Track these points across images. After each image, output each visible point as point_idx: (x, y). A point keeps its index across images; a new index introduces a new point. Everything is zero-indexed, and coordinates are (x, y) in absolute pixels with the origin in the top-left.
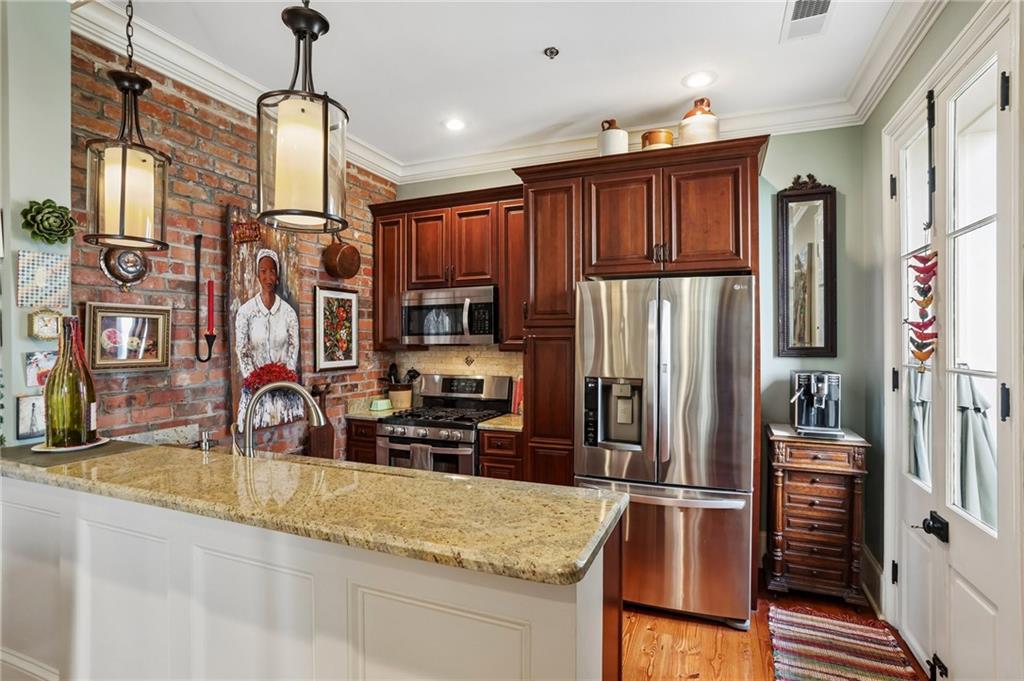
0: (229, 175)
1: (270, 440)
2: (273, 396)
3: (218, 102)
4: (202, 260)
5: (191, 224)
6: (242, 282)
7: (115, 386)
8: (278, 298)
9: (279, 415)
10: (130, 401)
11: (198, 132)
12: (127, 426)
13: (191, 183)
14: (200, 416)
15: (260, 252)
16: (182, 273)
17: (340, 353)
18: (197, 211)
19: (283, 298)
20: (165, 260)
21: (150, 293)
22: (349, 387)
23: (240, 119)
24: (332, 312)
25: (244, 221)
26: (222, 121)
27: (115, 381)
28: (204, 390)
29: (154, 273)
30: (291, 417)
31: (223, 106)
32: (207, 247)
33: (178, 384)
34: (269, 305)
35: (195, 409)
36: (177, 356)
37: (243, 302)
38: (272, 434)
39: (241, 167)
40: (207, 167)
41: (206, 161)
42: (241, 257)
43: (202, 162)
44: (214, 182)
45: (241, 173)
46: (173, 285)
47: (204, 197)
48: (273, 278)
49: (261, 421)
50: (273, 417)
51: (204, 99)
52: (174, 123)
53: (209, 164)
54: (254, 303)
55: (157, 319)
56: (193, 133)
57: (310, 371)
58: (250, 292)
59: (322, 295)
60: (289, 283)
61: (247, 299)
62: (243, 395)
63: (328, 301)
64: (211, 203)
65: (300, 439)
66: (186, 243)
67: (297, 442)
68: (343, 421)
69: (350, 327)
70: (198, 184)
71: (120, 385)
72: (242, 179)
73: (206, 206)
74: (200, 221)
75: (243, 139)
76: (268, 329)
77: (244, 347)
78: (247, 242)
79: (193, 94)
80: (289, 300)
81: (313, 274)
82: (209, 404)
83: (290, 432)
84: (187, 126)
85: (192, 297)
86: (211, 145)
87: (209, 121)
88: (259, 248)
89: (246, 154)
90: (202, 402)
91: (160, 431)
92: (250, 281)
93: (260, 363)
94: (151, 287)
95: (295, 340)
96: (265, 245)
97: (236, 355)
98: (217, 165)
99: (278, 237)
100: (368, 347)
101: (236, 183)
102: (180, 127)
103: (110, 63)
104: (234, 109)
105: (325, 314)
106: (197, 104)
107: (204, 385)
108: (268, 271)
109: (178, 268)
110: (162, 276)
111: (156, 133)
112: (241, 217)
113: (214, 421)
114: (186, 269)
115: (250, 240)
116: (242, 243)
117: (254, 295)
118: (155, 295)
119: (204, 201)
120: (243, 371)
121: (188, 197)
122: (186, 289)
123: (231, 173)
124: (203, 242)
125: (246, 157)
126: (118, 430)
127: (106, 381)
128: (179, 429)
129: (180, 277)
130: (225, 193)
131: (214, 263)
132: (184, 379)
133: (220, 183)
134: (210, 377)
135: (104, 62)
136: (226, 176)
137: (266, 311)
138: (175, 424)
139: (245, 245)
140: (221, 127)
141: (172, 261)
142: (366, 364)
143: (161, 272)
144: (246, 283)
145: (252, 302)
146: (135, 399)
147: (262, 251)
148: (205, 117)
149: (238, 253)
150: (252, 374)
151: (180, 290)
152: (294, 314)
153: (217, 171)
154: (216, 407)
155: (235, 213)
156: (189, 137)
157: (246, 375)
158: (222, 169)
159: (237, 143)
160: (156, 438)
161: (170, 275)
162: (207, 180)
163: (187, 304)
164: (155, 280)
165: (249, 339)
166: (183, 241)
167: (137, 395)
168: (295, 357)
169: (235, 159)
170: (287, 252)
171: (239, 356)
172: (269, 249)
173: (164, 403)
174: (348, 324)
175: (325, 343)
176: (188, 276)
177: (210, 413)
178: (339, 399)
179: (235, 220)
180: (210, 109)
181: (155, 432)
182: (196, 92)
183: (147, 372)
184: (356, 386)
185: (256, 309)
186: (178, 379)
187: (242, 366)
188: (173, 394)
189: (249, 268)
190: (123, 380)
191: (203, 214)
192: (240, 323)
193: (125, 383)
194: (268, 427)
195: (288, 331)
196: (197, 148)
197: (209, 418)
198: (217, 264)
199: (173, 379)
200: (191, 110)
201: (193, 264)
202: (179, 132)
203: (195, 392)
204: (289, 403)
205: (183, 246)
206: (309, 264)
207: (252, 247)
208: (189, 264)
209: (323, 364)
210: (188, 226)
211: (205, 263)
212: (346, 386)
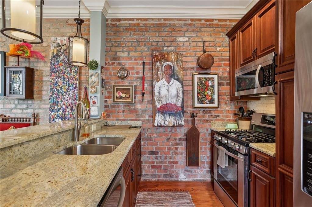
0: (155, 41)
1: (171, 131)
2: (170, 115)
3: (150, 19)
4: (145, 70)
5: (142, 59)
6: (157, 75)
7: (120, 107)
8: (172, 79)
9: (172, 123)
10: (123, 111)
11: (144, 31)
12: (123, 118)
13: (142, 47)
14: (144, 119)
15: (165, 64)
16: (139, 74)
17: (207, 101)
18: (143, 55)
19: (175, 79)
20: (134, 71)
21: (129, 81)
22: (213, 116)
23: (159, 21)
24: (202, 83)
25: (158, 54)
26: (152, 24)
27: (120, 106)
28: (145, 111)
29: (131, 75)
30: (178, 124)
31: (152, 19)
32: (147, 65)
33: (137, 108)
34: (169, 82)
35: (142, 116)
36: (137, 100)
37: (158, 82)
38: (172, 129)
39: (160, 37)
40: (147, 40)
41: (147, 38)
42: (157, 66)
43: (145, 39)
44: (150, 44)
45: (159, 39)
46: (136, 78)
47: (146, 50)
48: (171, 72)
49: (164, 123)
50: (169, 123)
51: (146, 20)
52: (137, 31)
53: (148, 39)
54: (162, 81)
55: (130, 88)
56: (143, 31)
57: (191, 107)
58: (161, 78)
59: (197, 77)
60: (178, 73)
61: (159, 81)
62: (157, 114)
63: (200, 79)
64: (149, 51)
65: (185, 134)
66: (140, 65)
67: (183, 135)
68: (209, 130)
69: (214, 90)
70: (144, 46)
71: (121, 107)
72: (160, 41)
73: (147, 52)
74: (144, 58)
75: (160, 27)
76: (168, 91)
77: (158, 97)
78: (159, 61)
79: (143, 20)
80: (178, 80)
81: (192, 69)
82: (147, 115)
83: (180, 130)
84: (141, 30)
85: (141, 81)
86: (148, 33)
87: (148, 26)
88: (164, 62)
89: (161, 32)
90: (145, 115)
91: (130, 121)
92: (160, 74)
93: (164, 103)
94: (130, 79)
95: (181, 95)
96: (167, 60)
97: (155, 100)
98: (151, 39)
99: (173, 57)
100: (226, 99)
101: (157, 42)
102: (138, 31)
103: (120, 22)
104: (156, 19)
105: (198, 84)
106: (144, 22)
107: (145, 109)
108: (168, 70)
109: (137, 73)
110: (133, 76)
111: (132, 35)
112: (157, 53)
113: (149, 121)
114: (140, 73)
115: (160, 60)
116: (157, 61)
117: (162, 79)
118: (131, 82)
119: (146, 51)
120: (157, 105)
121: (141, 51)
122: (140, 79)
123: (156, 40)
124: (145, 64)
125: (161, 33)
126: (120, 119)
127: (118, 106)
128: (135, 121)
129: (138, 76)
130: (154, 47)
131: (149, 70)
132: (139, 107)
133: (152, 44)
134: (148, 107)
135: (119, 22)
136: (154, 41)
137: (167, 84)
138: (136, 120)
139: (158, 62)
140: (152, 26)
141: (136, 71)
142: (225, 106)
143: (132, 75)
144: (159, 75)
145: (161, 81)
146: (125, 111)
147: (165, 63)
148: (147, 25)
149: (156, 65)
150: (161, 107)
151: (138, 79)
152: (180, 85)
153: (150, 41)
154: (149, 117)
155: (154, 52)
156: (141, 33)
157: (158, 106)
158: (152, 39)
159: (158, 29)
160: (129, 123)
161: (135, 75)
162: (147, 44)
163: (140, 83)
164: (131, 77)
165: (160, 94)
166: (139, 65)
167: (125, 110)
168: (181, 101)
169: (157, 35)
170: (177, 61)
171: (156, 100)
172: (169, 62)
173: (133, 113)
174: (212, 88)
175: (198, 96)
176: (141, 75)
177: (147, 118)
178: (207, 120)
179: (154, 54)
180: (148, 22)
181: (128, 121)
182: (143, 19)
183: (128, 104)
184: (219, 116)
185: (163, 84)
186: (137, 107)
187: (157, 103)
188: (135, 111)
189: (160, 69)
190: (122, 105)
191: (145, 55)
192: (156, 89)
193: (122, 106)
194: (167, 126)
195: (177, 91)
196: (144, 35)
197: (146, 120)
198: (150, 70)
199: (135, 106)
200: (142, 25)
201: (142, 71)
202: (138, 33)
203: (143, 111)
204: (177, 119)
205: (139, 66)
206: (190, 65)
207: (161, 62)
208: (141, 71)
209: (197, 105)
210: (141, 60)
211: (146, 70)
212: (212, 115)
